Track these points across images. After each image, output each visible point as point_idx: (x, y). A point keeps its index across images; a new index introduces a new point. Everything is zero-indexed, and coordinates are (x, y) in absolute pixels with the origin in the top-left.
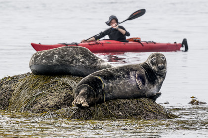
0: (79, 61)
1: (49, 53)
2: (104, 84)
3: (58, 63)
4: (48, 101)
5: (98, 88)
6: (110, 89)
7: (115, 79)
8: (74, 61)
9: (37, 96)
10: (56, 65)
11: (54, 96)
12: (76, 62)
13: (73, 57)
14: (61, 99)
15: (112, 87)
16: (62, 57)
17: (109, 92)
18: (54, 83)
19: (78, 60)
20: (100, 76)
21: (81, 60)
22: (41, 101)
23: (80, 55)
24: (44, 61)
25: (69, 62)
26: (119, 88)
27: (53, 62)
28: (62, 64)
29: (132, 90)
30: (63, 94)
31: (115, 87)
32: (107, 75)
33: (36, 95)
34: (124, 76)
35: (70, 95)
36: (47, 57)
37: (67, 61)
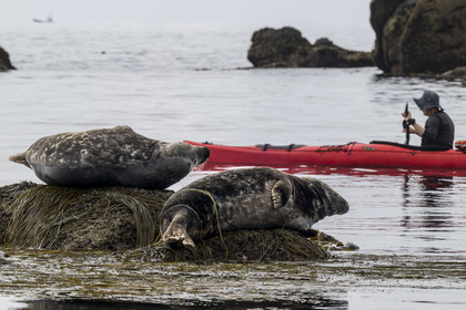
0: (131, 158)
1: (69, 146)
2: (217, 204)
3: (91, 165)
4: (90, 235)
5: (206, 213)
6: (228, 213)
7: (236, 194)
8: (121, 159)
9: (63, 224)
10: (86, 168)
11: (99, 226)
12: (125, 160)
13: (115, 151)
14: (113, 230)
15: (231, 208)
16: (96, 153)
17: (225, 219)
18: (93, 201)
19: (128, 156)
20: (209, 190)
21: (133, 155)
22: (75, 234)
23: (127, 147)
24: (62, 161)
25: (110, 161)
26: (244, 209)
27: (79, 162)
28: (98, 167)
29: (266, 215)
30: (117, 222)
31: (237, 209)
32: (219, 187)
33: (60, 223)
34: (253, 186)
35: (129, 223)
36: (67, 154)
37: (107, 159)
